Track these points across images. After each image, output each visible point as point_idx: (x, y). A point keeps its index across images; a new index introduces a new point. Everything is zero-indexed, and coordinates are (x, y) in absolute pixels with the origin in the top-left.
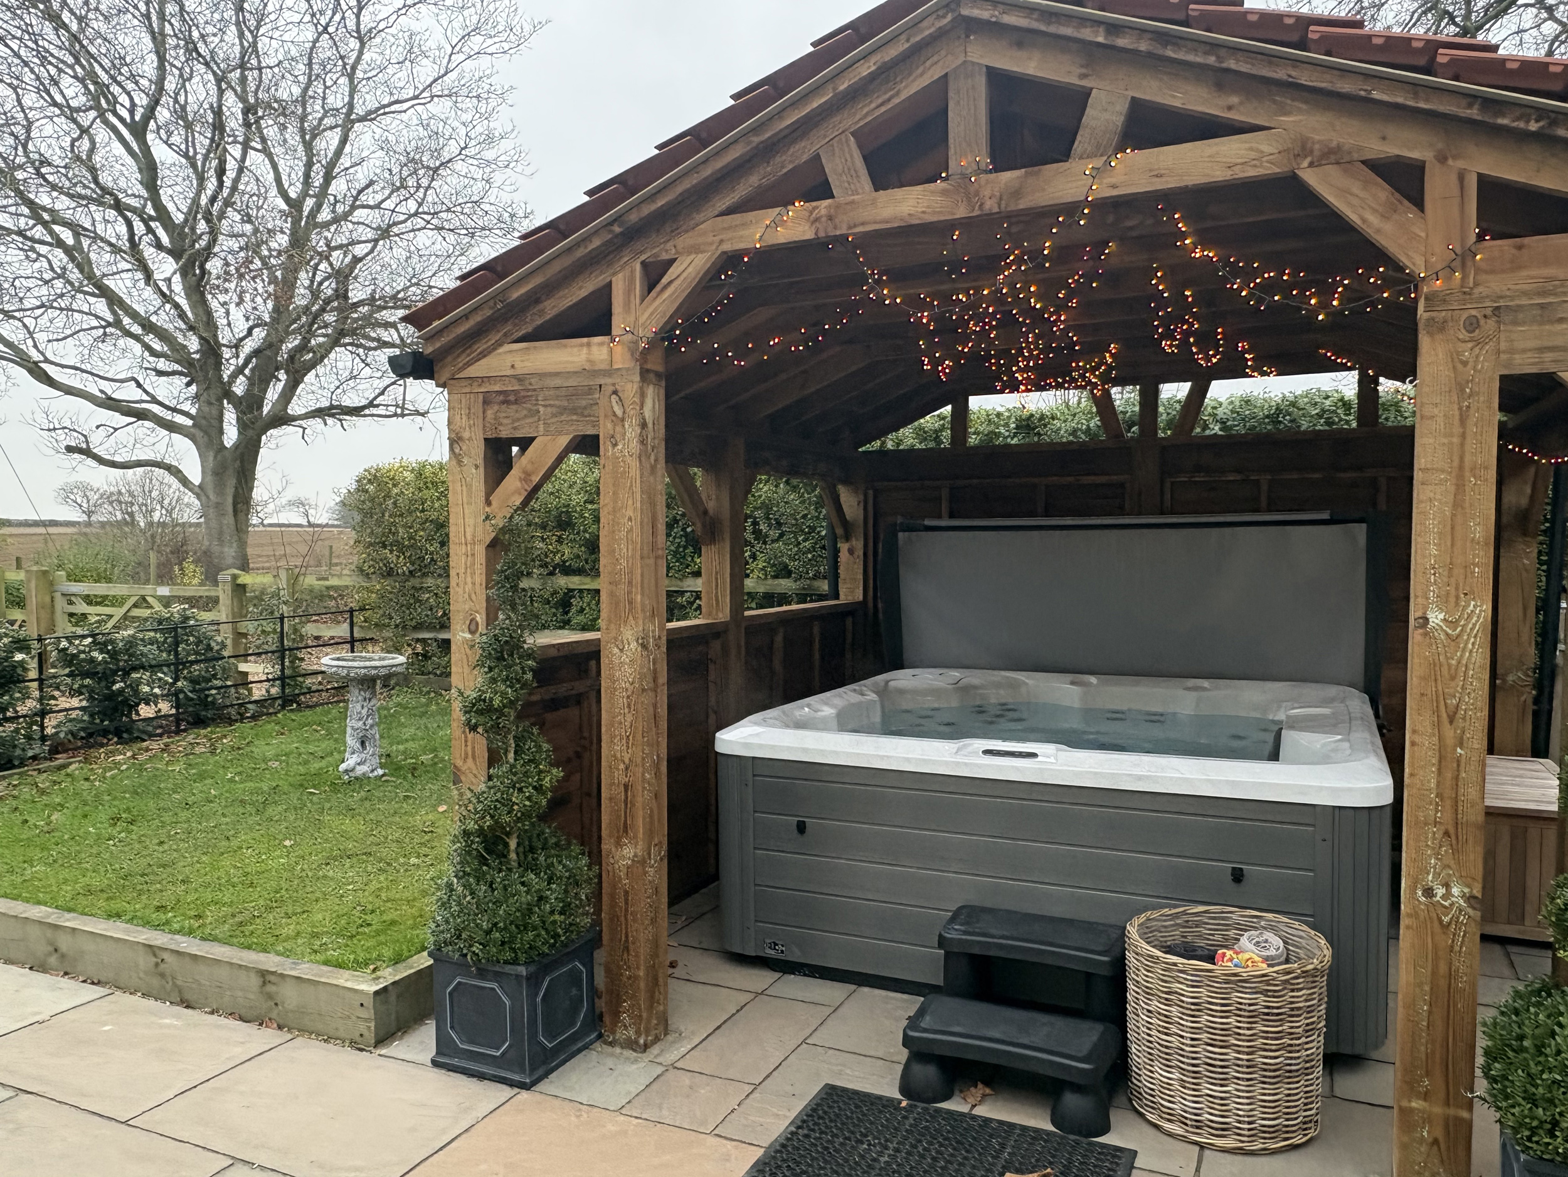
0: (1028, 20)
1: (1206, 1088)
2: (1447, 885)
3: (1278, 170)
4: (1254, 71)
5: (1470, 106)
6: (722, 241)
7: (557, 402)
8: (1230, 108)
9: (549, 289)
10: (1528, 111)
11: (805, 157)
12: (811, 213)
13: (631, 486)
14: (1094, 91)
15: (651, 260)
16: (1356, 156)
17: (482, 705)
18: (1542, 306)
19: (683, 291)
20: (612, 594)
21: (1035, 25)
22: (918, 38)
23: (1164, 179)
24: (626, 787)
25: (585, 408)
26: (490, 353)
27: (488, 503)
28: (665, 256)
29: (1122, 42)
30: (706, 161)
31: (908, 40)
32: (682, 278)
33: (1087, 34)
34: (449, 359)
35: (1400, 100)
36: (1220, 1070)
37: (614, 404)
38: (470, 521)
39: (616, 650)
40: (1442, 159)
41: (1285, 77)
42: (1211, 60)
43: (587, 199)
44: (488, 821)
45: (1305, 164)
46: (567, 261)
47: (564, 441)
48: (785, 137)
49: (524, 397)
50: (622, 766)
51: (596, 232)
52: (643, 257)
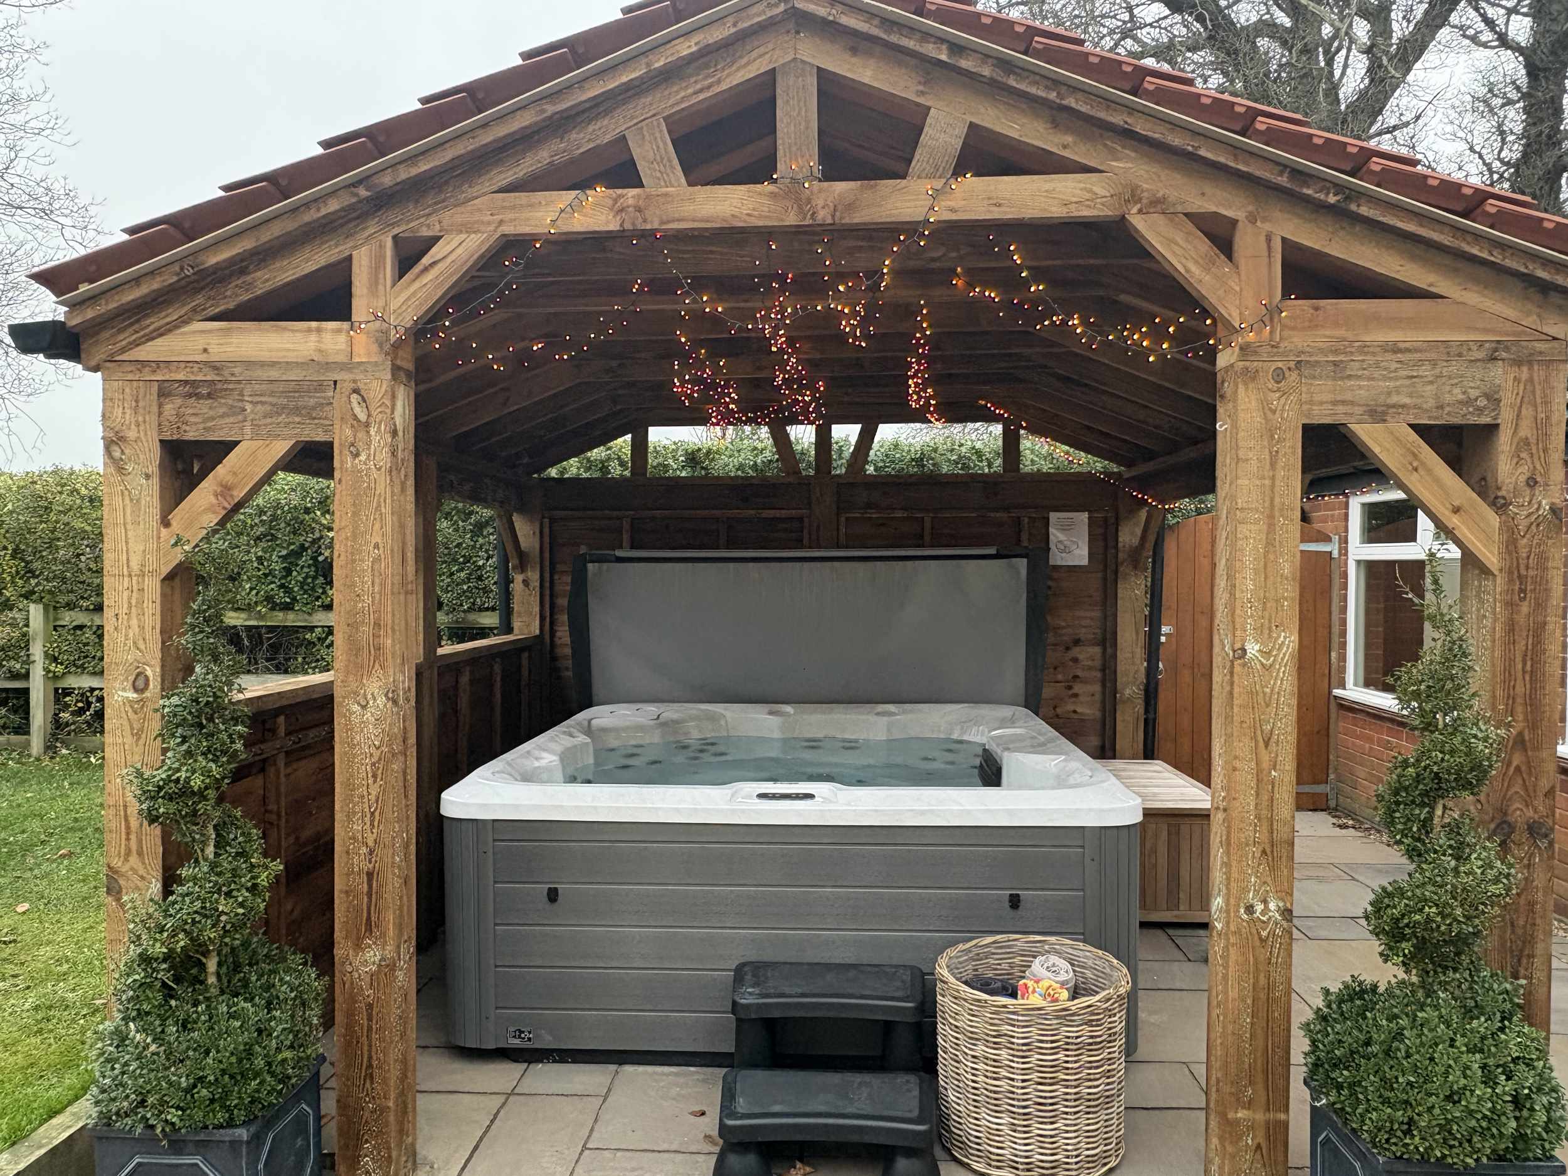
0: (868, 25)
1: (1036, 1128)
2: (1265, 902)
3: (1110, 213)
4: (1092, 113)
5: (1281, 174)
6: (501, 222)
7: (271, 399)
8: (1065, 147)
9: (264, 255)
10: (1328, 185)
11: (608, 138)
12: (615, 201)
13: (379, 505)
14: (932, 110)
15: (406, 235)
16: (1179, 209)
17: (172, 788)
18: (1335, 364)
19: (451, 275)
20: (350, 639)
21: (875, 31)
22: (746, 25)
23: (1001, 209)
24: (370, 875)
25: (314, 408)
26: (170, 331)
27: (166, 523)
28: (425, 232)
29: (964, 64)
30: (485, 125)
31: (735, 25)
32: (449, 260)
33: (930, 49)
34: (106, 334)
35: (1222, 160)
36: (1051, 1108)
37: (355, 405)
38: (136, 547)
39: (356, 708)
40: (1252, 219)
41: (1122, 123)
42: (1052, 96)
43: (320, 151)
44: (182, 941)
45: (1135, 210)
46: (291, 224)
47: (281, 448)
48: (583, 112)
49: (222, 390)
50: (364, 850)
51: (333, 193)
52: (396, 231)
